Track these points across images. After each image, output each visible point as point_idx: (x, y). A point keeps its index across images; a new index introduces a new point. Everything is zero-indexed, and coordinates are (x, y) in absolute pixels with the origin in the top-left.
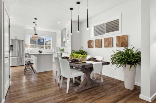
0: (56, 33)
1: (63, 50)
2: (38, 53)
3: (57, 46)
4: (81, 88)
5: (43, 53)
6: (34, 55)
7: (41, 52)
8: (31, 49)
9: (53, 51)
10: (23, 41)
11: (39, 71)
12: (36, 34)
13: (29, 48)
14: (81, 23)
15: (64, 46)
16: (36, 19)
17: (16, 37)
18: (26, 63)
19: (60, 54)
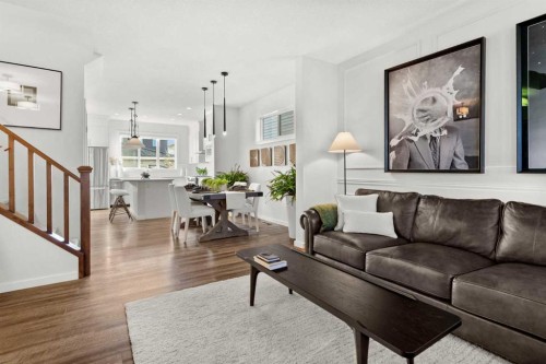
0: (187, 128)
1: (204, 171)
2: (140, 178)
3: (190, 163)
4: (209, 236)
5: (151, 178)
6: (131, 181)
7: (146, 176)
10: (105, 149)
11: (142, 217)
12: (135, 137)
13: (119, 166)
14: (238, 109)
15: (204, 161)
16: (135, 103)
18: (113, 204)
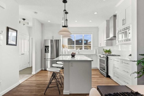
1: (109, 51)
3: (99, 46)
8: (68, 50)
9: (94, 53)
13: (66, 49)
15: (112, 45)
17: (53, 37)
19: (105, 59)
